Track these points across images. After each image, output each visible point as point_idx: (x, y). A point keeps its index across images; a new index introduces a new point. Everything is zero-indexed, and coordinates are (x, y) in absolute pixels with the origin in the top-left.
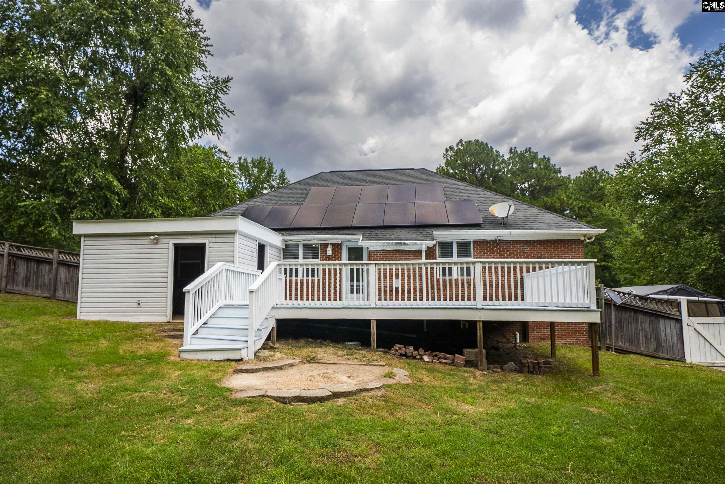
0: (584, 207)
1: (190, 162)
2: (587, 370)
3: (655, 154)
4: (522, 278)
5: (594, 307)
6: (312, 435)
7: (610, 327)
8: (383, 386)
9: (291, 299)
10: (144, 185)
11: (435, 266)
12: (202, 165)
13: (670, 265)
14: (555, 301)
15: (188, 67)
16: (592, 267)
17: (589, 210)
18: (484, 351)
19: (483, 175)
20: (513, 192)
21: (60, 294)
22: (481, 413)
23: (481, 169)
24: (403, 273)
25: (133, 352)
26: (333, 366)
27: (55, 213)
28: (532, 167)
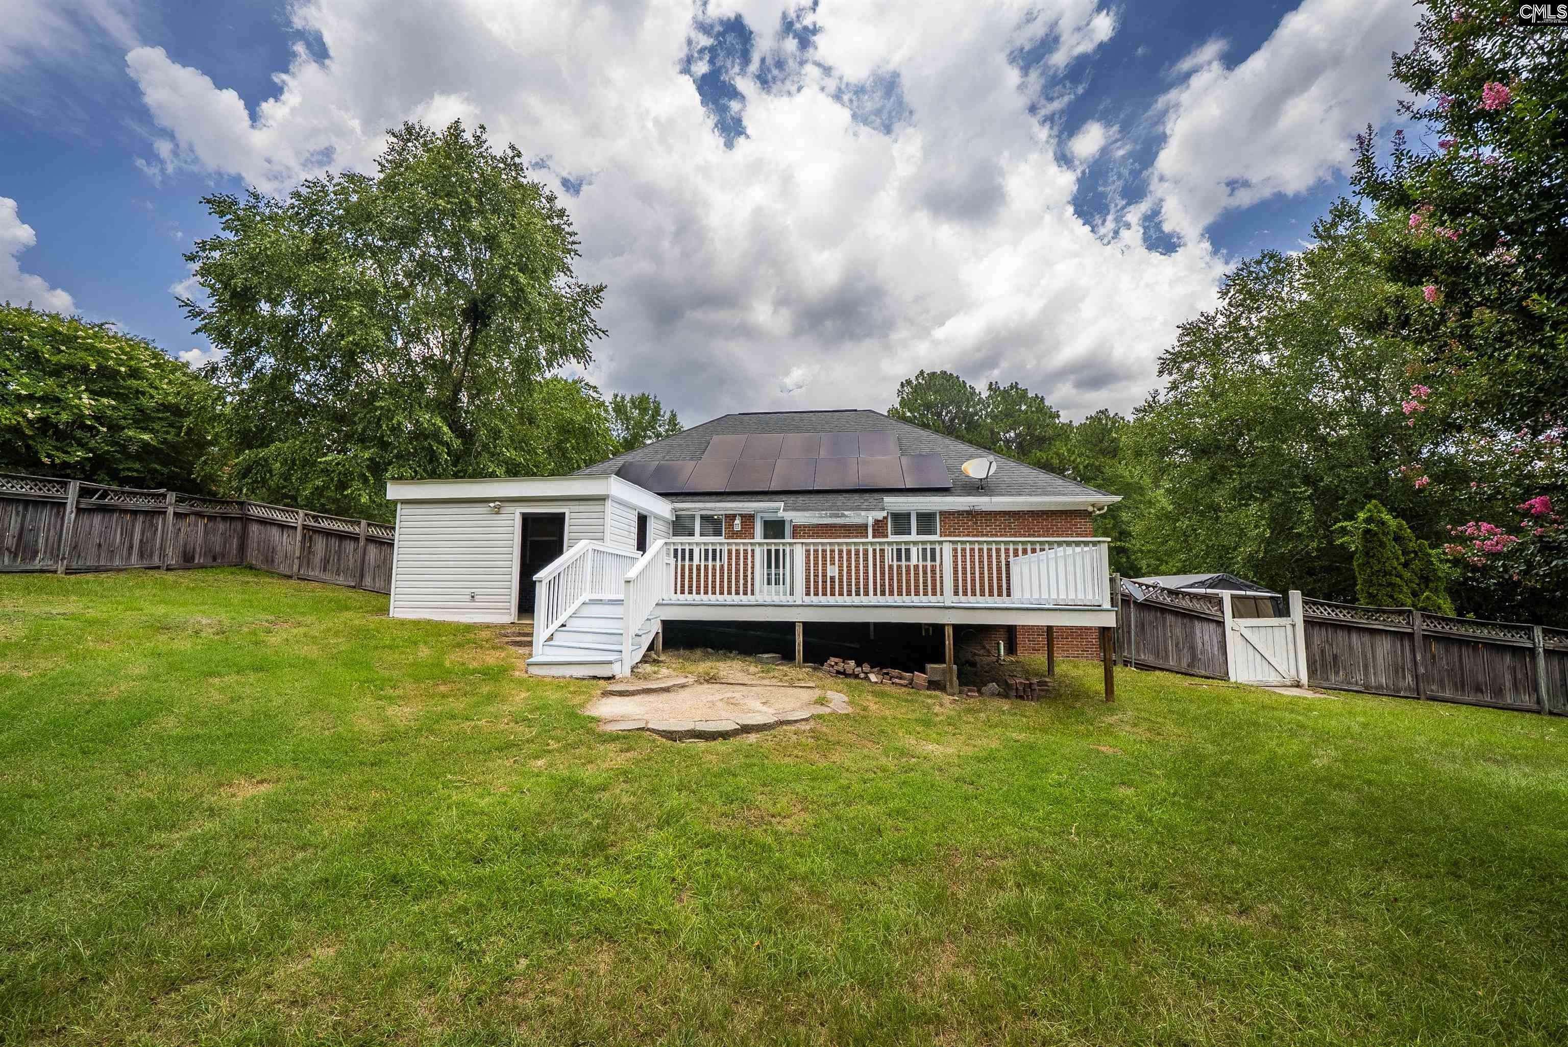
0: (1092, 465)
1: (545, 401)
2: (1097, 693)
3: (1186, 394)
4: (1008, 564)
5: (1107, 605)
6: (711, 785)
7: (1129, 632)
8: (813, 717)
9: (683, 592)
10: (483, 432)
11: (886, 547)
12: (563, 405)
13: (1207, 546)
14: (1054, 596)
15: (547, 272)
16: (1104, 548)
17: (1099, 469)
18: (955, 667)
19: (952, 420)
20: (994, 443)
21: (368, 581)
22: (950, 756)
23: (950, 412)
24: (841, 557)
25: (463, 664)
26: (742, 688)
27: (365, 471)
28: (1020, 410)
